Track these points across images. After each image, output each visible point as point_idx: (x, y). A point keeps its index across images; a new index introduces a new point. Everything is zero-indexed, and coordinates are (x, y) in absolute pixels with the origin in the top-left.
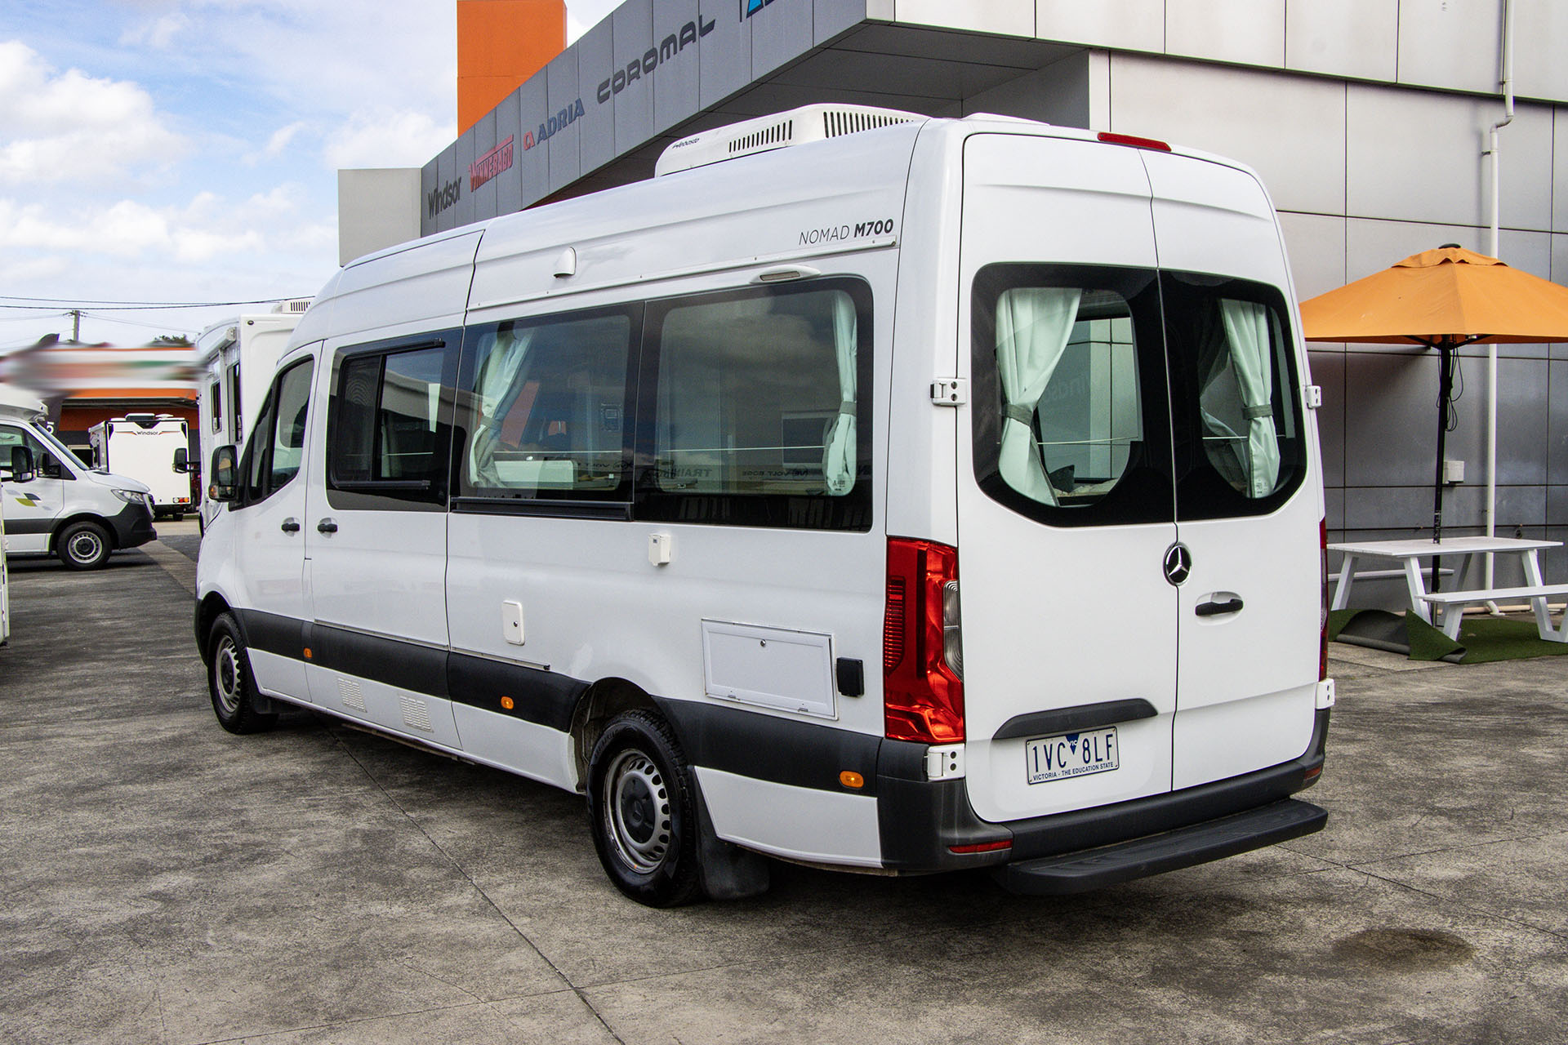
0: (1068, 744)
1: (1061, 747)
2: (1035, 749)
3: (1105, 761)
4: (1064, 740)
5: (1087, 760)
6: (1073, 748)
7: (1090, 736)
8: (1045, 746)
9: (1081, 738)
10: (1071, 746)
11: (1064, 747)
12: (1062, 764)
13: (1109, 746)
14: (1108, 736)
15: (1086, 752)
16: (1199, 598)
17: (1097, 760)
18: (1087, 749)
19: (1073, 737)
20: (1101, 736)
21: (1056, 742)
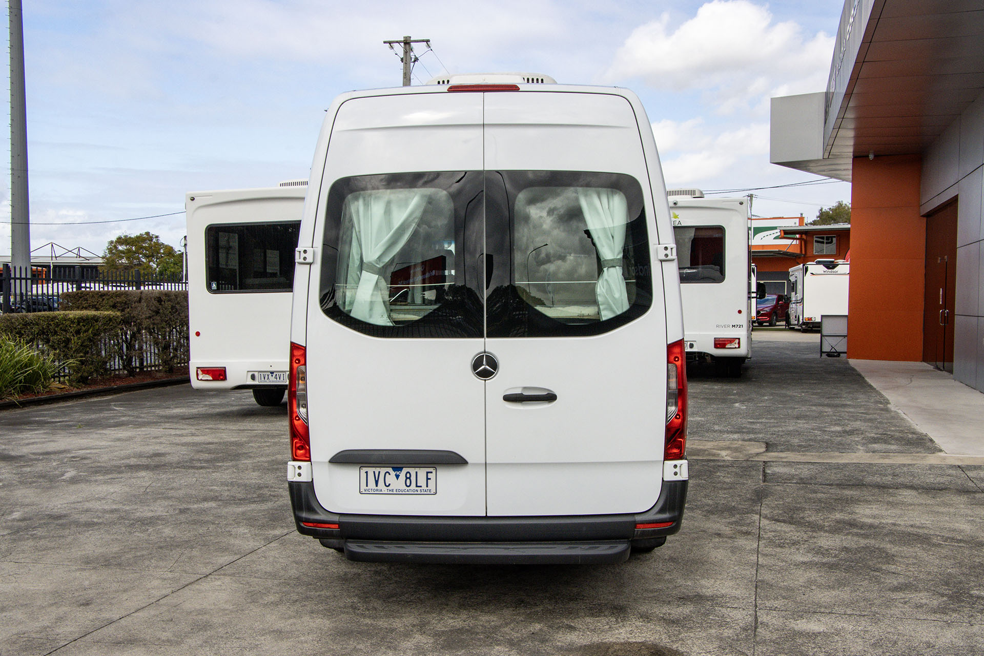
0: (393, 473)
1: (387, 474)
2: (367, 472)
3: (424, 487)
4: (390, 470)
5: (408, 485)
6: (397, 476)
7: (413, 471)
8: (374, 472)
9: (405, 470)
10: (396, 475)
11: (390, 474)
12: (387, 485)
13: (428, 479)
14: (427, 473)
15: (408, 480)
16: (507, 390)
17: (417, 486)
18: (410, 478)
19: (397, 469)
20: (422, 473)
21: (383, 471)
